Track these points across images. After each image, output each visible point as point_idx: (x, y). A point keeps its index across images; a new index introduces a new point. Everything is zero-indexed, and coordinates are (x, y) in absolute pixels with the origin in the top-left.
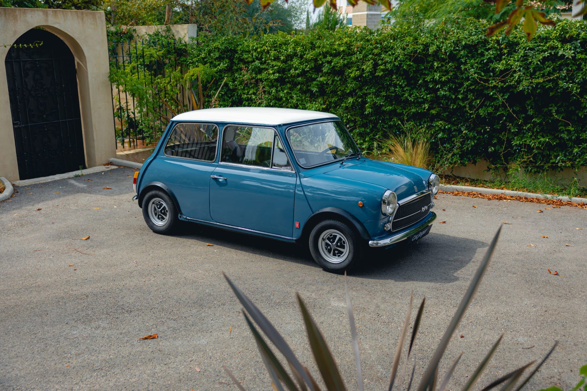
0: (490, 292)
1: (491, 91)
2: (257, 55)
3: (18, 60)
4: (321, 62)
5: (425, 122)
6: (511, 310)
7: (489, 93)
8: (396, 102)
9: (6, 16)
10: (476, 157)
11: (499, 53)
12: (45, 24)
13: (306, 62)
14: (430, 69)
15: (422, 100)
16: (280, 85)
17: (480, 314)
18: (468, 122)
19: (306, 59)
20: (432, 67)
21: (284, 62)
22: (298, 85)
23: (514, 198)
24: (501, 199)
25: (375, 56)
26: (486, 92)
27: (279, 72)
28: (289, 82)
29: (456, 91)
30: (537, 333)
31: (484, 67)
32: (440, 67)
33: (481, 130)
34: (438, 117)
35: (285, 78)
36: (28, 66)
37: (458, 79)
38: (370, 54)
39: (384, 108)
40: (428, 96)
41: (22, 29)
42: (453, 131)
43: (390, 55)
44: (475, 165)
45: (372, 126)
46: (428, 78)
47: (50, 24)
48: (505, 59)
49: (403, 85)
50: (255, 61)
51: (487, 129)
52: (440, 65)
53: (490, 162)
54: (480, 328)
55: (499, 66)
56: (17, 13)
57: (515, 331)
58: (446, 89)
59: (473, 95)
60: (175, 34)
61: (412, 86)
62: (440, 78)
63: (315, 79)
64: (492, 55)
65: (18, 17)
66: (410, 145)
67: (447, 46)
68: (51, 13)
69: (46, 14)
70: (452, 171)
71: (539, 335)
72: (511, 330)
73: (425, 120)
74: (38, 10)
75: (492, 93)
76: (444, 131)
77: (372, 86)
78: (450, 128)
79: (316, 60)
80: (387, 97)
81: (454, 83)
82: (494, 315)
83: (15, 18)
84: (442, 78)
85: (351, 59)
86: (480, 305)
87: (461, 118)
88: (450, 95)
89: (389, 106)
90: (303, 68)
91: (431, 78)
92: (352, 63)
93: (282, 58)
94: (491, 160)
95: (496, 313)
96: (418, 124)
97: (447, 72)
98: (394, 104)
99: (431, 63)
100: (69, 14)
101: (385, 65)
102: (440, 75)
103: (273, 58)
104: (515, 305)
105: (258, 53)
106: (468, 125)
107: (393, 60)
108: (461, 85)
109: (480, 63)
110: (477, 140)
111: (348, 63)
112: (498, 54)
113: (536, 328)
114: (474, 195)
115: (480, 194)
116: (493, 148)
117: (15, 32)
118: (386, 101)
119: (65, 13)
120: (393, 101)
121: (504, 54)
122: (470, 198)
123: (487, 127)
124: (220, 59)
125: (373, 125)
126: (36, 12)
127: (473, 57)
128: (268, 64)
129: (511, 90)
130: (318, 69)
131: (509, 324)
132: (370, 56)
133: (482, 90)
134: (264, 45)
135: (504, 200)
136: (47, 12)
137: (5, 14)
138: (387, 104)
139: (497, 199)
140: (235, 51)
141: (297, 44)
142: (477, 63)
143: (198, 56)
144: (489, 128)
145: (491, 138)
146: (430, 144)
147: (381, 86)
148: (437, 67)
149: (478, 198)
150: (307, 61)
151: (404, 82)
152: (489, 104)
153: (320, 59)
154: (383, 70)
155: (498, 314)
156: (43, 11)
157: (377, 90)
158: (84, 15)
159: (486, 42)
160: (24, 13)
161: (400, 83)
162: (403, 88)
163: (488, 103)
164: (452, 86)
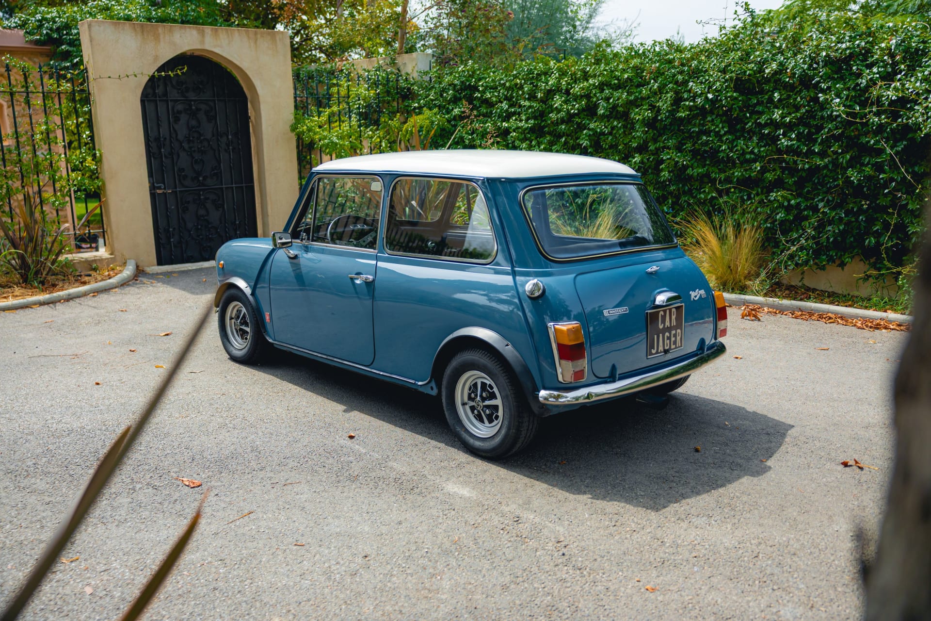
0: (770, 498)
1: (872, 138)
2: (506, 93)
3: (165, 98)
4: (595, 99)
5: (758, 194)
6: (798, 540)
7: (869, 142)
8: (711, 162)
9: (143, 34)
10: (844, 255)
11: (890, 70)
12: (199, 47)
13: (575, 100)
14: (767, 103)
15: (752, 156)
16: (536, 138)
17: (724, 541)
18: (831, 193)
19: (574, 95)
20: (771, 100)
21: (543, 101)
22: (562, 137)
23: (902, 328)
24: (878, 329)
25: (679, 86)
26: (864, 140)
27: (535, 118)
28: (549, 133)
29: (810, 139)
30: (832, 600)
31: (860, 96)
32: (785, 99)
33: (853, 208)
34: (779, 184)
35: (544, 127)
36: (180, 107)
37: (814, 119)
38: (670, 83)
39: (689, 171)
40: (762, 149)
41: (167, 54)
42: (805, 210)
43: (701, 83)
44: (843, 269)
45: (672, 202)
46: (763, 120)
47: (208, 47)
48: (900, 80)
49: (722, 132)
50: (502, 102)
51: (863, 205)
52: (784, 96)
53: (869, 264)
54: (708, 571)
55: (889, 93)
56: (160, 30)
57: (784, 590)
58: (793, 136)
59: (840, 147)
60: (402, 68)
61: (738, 134)
62: (783, 117)
63: (585, 127)
64: (877, 73)
65: (162, 36)
66: (730, 231)
67: (797, 64)
68: (210, 32)
69: (202, 34)
70: (802, 278)
71: (835, 606)
72: (775, 587)
73: (758, 191)
74: (190, 27)
75: (872, 142)
76: (788, 209)
77: (672, 135)
78: (798, 204)
79: (588, 96)
80: (695, 153)
81: (806, 125)
82: (754, 547)
83: (157, 38)
84: (785, 117)
85: (641, 92)
86: (736, 521)
87: (819, 187)
88: (798, 147)
89: (698, 166)
90: (568, 110)
91: (768, 119)
92: (643, 99)
93: (539, 95)
94: (872, 260)
95: (760, 543)
96: (745, 198)
97: (797, 108)
98: (709, 165)
99: (770, 93)
100: (236, 34)
101: (694, 101)
102: (782, 113)
103: (527, 96)
104: (810, 531)
105: (508, 89)
106: (830, 198)
107: (706, 90)
108: (819, 128)
109: (854, 89)
110: (845, 224)
111: (636, 99)
112: (888, 73)
113: (836, 590)
114: (830, 318)
115: (842, 318)
116: (873, 240)
117: (156, 58)
118: (694, 160)
119: (229, 32)
120: (706, 160)
121: (900, 72)
122: (821, 323)
123: (863, 203)
124: (455, 100)
125: (674, 200)
126: (188, 30)
127: (842, 79)
128: (520, 106)
129: (910, 136)
130: (591, 111)
131: (776, 571)
132: (671, 85)
133: (858, 137)
134: (515, 77)
135: (884, 331)
136: (203, 31)
137: (143, 32)
138: (696, 164)
139: (871, 327)
140: (475, 88)
141: (563, 74)
142: (848, 89)
143: (426, 97)
144: (868, 202)
145: (871, 221)
146: (764, 231)
147: (686, 135)
148: (780, 100)
149: (835, 324)
150: (577, 98)
151: (723, 127)
152: (869, 161)
153: (595, 95)
154: (690, 109)
155: (763, 546)
156: (198, 30)
157: (680, 142)
158: (259, 36)
159: (867, 53)
160: (171, 31)
161: (717, 129)
162: (721, 136)
163: (868, 159)
164: (804, 131)
